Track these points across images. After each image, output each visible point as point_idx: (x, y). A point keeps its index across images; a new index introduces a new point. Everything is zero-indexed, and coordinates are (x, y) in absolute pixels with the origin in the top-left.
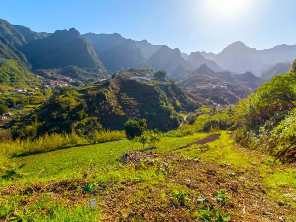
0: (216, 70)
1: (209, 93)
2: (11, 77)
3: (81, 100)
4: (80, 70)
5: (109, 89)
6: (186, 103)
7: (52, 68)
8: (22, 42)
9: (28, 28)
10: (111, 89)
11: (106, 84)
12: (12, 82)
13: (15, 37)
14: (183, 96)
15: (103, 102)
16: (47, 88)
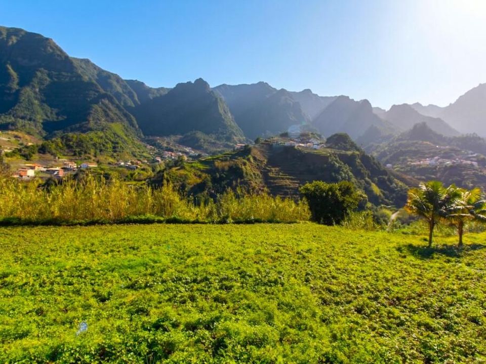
0: (446, 134)
1: (439, 175)
2: (113, 145)
3: (204, 175)
4: (207, 137)
5: (248, 160)
6: (392, 191)
7: (168, 136)
8: (134, 102)
9: (143, 83)
10: (252, 160)
11: (245, 152)
12: (115, 152)
13: (125, 96)
14: (386, 178)
15: (239, 181)
16: (158, 161)
